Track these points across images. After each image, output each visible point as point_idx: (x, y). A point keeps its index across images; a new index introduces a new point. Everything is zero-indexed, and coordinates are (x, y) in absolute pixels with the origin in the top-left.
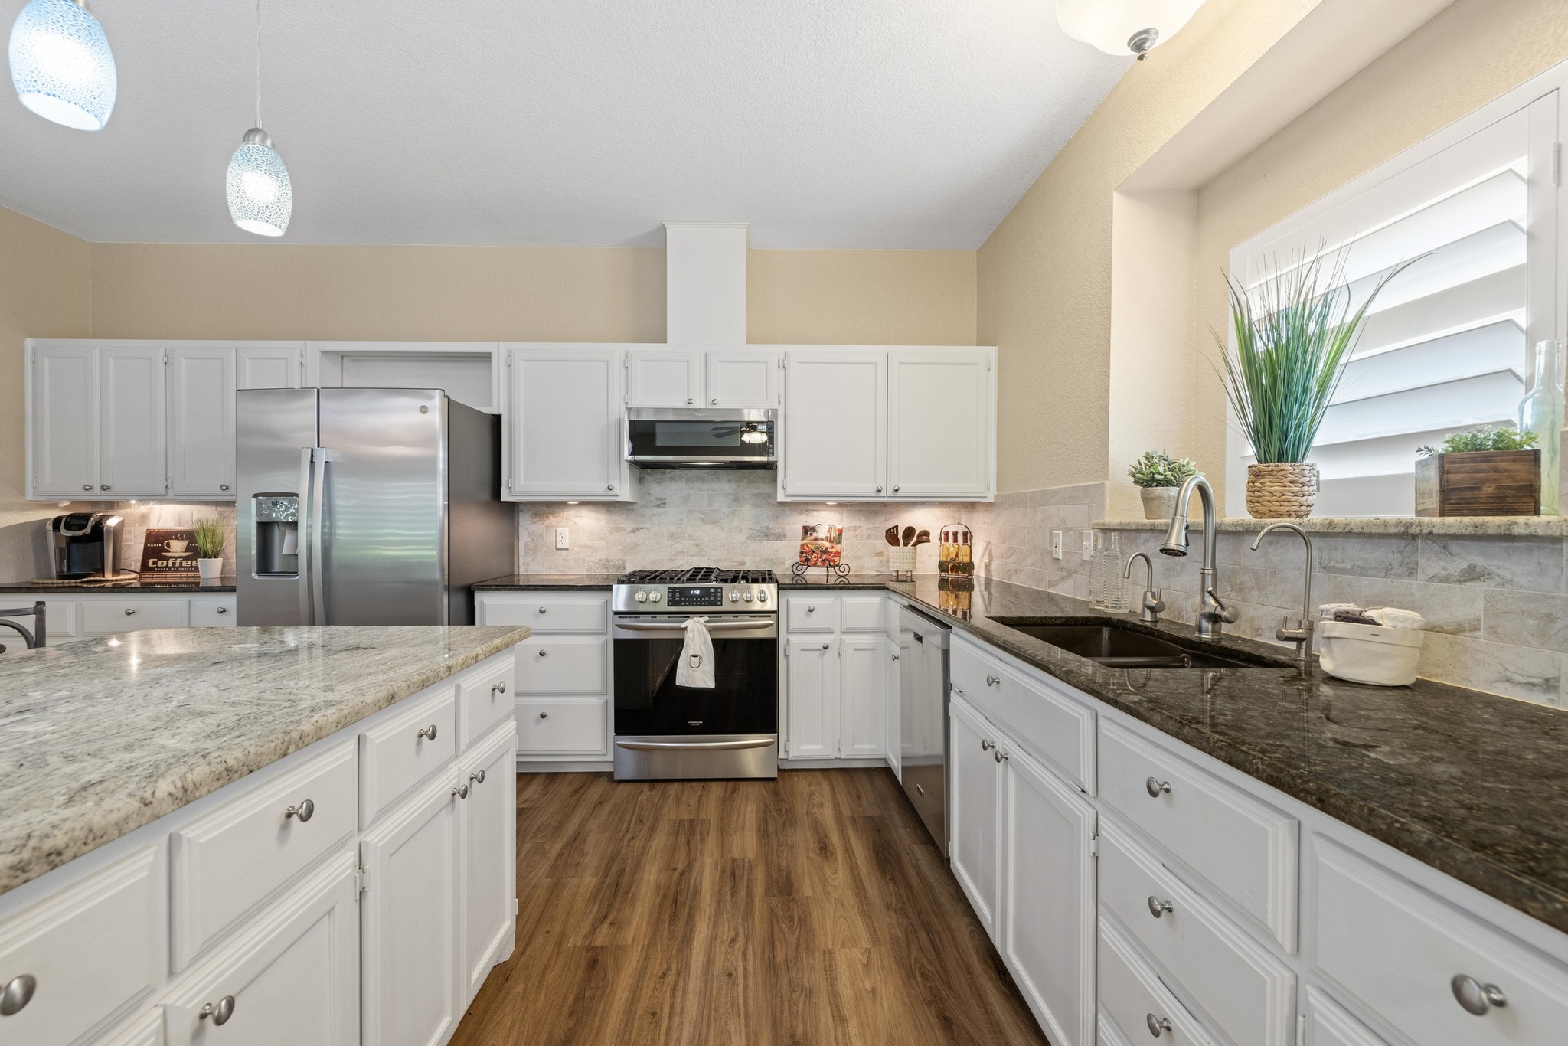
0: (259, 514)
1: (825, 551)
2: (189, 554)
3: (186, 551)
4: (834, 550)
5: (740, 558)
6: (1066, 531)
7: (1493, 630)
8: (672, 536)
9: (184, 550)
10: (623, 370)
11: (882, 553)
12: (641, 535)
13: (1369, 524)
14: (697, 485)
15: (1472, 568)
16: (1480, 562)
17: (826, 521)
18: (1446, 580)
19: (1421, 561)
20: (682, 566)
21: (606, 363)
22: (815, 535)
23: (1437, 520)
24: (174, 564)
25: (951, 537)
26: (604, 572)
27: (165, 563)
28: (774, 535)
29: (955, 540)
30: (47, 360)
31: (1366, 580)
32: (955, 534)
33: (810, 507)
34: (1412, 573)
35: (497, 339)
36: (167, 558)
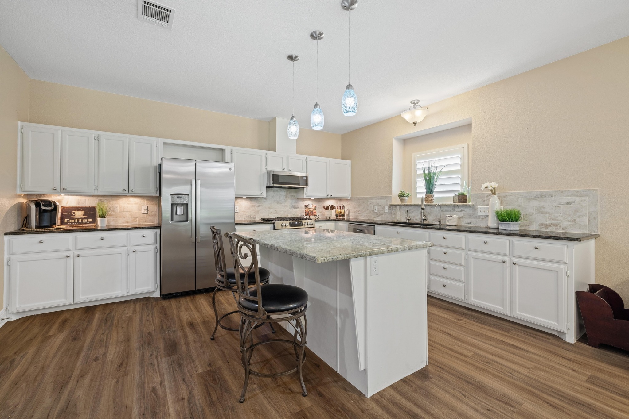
0: (172, 201)
1: (312, 212)
2: (84, 217)
3: (83, 216)
4: (314, 211)
5: (287, 214)
6: (379, 206)
7: (464, 217)
8: (269, 208)
9: (83, 215)
10: (265, 158)
11: (321, 212)
12: (260, 208)
13: (449, 204)
14: (276, 193)
15: (462, 210)
16: (463, 209)
17: (311, 204)
18: (458, 211)
19: (455, 209)
20: (272, 217)
21: (260, 156)
22: (308, 207)
23: (458, 204)
24: (78, 221)
25: (339, 207)
26: (249, 219)
27: (73, 221)
28: (296, 207)
29: (340, 208)
30: (30, 132)
31: (448, 212)
32: (340, 207)
33: (305, 200)
34: (454, 211)
35: (228, 145)
36: (75, 219)
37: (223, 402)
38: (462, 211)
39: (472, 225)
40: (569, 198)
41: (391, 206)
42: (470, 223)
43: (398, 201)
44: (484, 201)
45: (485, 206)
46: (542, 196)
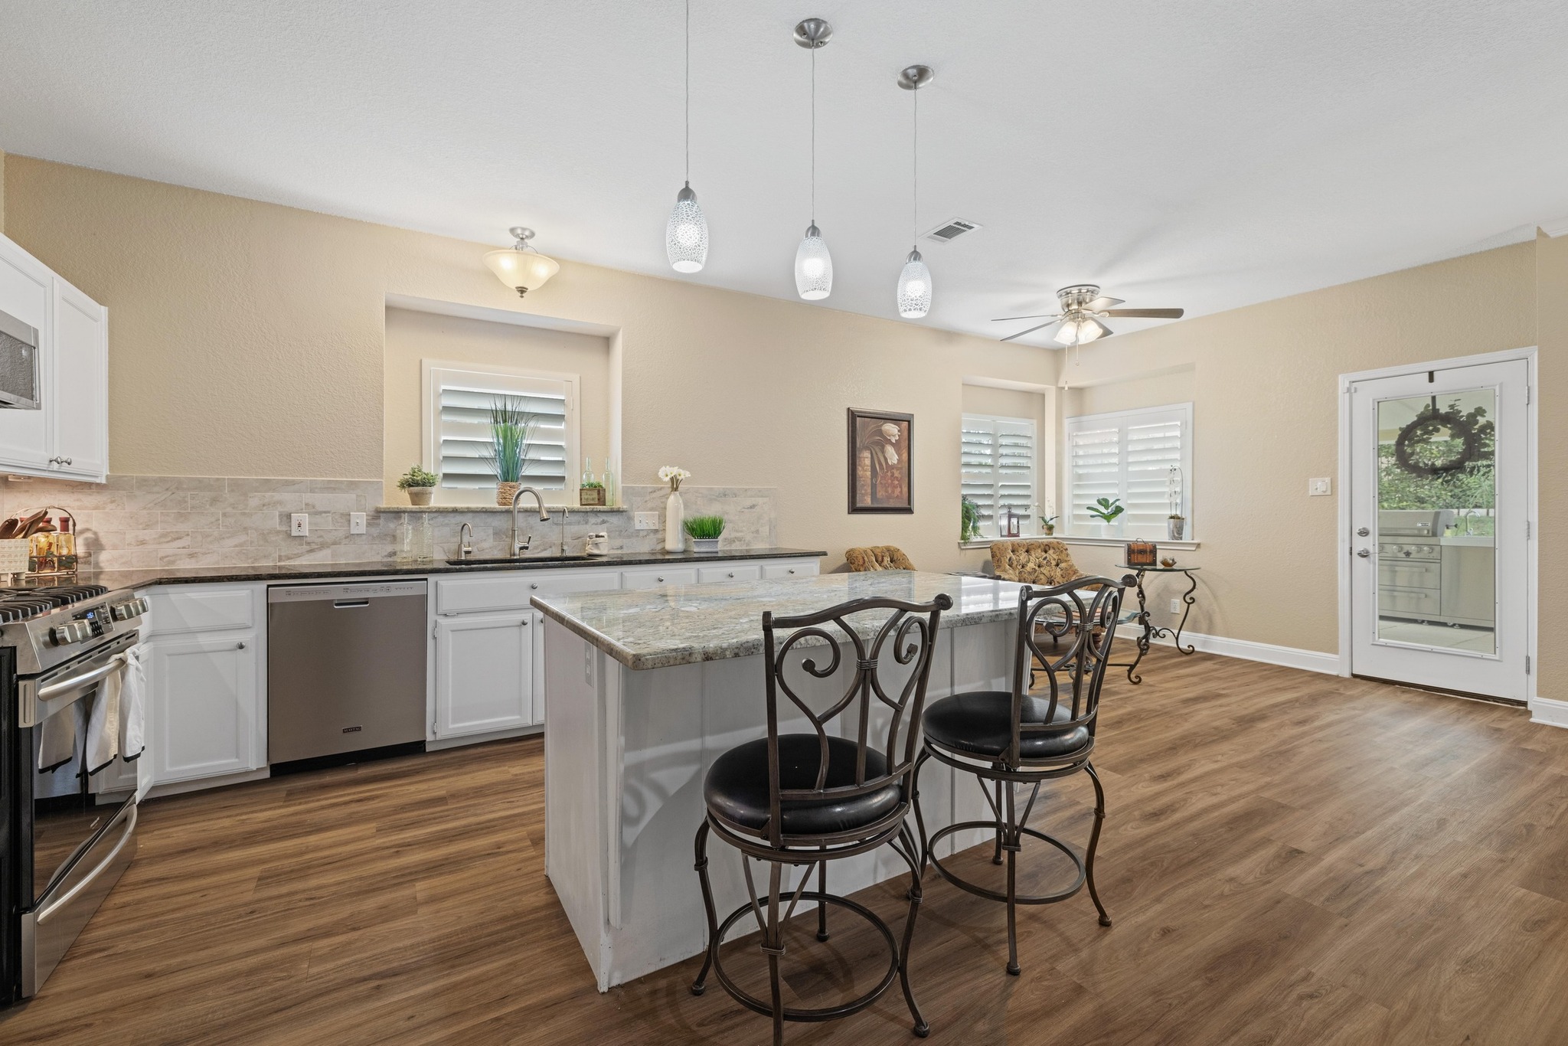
6: (319, 513)
7: (609, 536)
15: (603, 520)
16: (605, 518)
19: (590, 519)
31: (572, 527)
34: (587, 523)
37: (1150, 1015)
38: (604, 522)
39: (625, 551)
40: (753, 499)
41: (379, 513)
42: (621, 548)
43: (403, 500)
44: (646, 501)
45: (647, 511)
46: (725, 495)
